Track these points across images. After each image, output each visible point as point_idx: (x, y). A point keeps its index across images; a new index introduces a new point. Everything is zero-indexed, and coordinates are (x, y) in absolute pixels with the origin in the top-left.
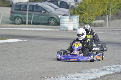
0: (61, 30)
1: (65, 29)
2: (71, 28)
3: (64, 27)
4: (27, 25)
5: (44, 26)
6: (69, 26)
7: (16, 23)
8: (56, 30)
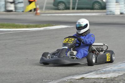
0: (107, 14)
1: (112, 13)
2: (117, 12)
3: (111, 12)
4: (71, 11)
5: (89, 11)
6: (116, 10)
7: (59, 8)
8: (102, 15)
